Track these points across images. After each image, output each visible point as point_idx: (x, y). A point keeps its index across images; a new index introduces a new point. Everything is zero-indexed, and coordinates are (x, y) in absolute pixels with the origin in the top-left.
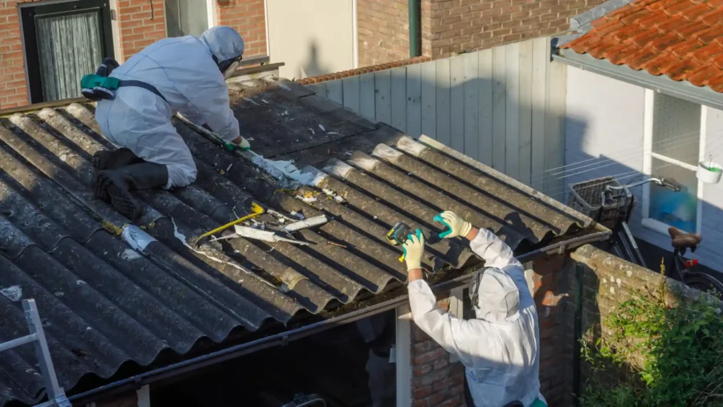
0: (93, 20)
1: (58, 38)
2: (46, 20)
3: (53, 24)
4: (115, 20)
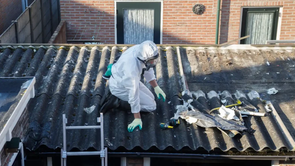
0: (271, 16)
1: (256, 21)
2: (252, 14)
3: (255, 15)
4: (280, 17)
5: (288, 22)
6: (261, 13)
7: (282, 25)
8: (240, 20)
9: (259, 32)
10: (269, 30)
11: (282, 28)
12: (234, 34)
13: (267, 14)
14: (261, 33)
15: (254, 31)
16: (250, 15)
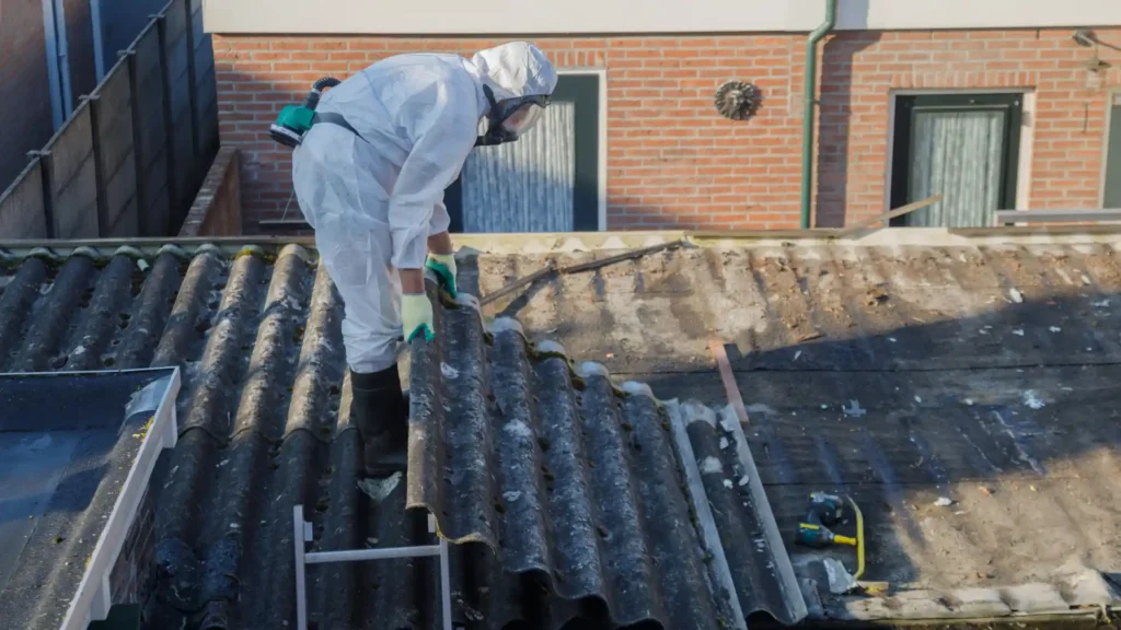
0: (996, 123)
1: (942, 141)
2: (930, 115)
3: (938, 121)
4: (1029, 126)
5: (1056, 145)
6: (961, 114)
7: (1035, 155)
8: (886, 137)
9: (955, 179)
10: (991, 173)
11: (1034, 165)
12: (866, 188)
13: (981, 116)
14: (963, 185)
15: (937, 177)
16: (922, 121)
